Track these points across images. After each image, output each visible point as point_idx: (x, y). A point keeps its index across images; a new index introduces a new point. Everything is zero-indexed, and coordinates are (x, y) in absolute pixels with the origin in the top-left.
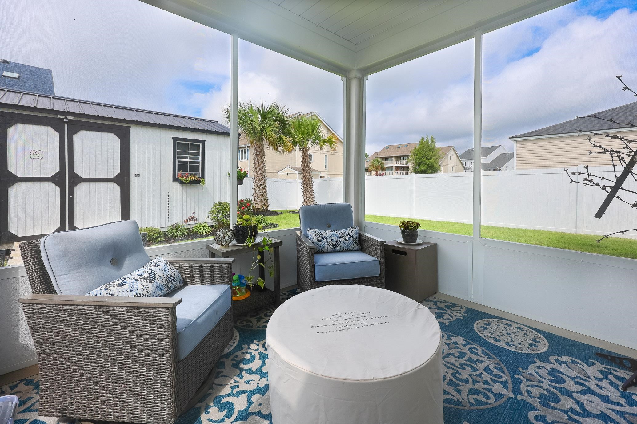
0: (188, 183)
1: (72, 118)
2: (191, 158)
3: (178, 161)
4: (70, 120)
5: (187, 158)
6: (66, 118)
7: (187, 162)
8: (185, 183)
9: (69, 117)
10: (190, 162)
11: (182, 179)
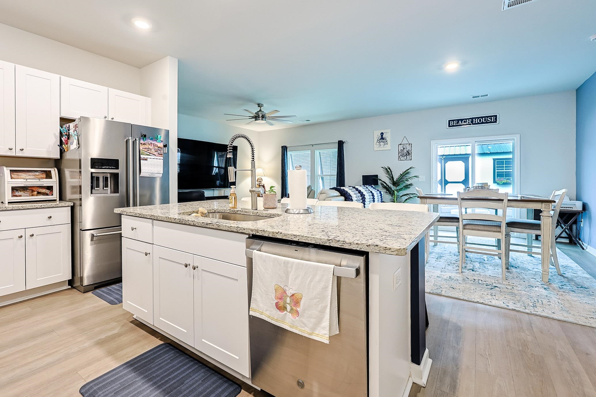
0: (502, 184)
1: (445, 157)
2: (505, 169)
3: (497, 172)
4: (444, 158)
5: (503, 169)
6: (443, 157)
7: (503, 172)
8: (500, 184)
9: (444, 157)
10: (505, 172)
11: (498, 182)
